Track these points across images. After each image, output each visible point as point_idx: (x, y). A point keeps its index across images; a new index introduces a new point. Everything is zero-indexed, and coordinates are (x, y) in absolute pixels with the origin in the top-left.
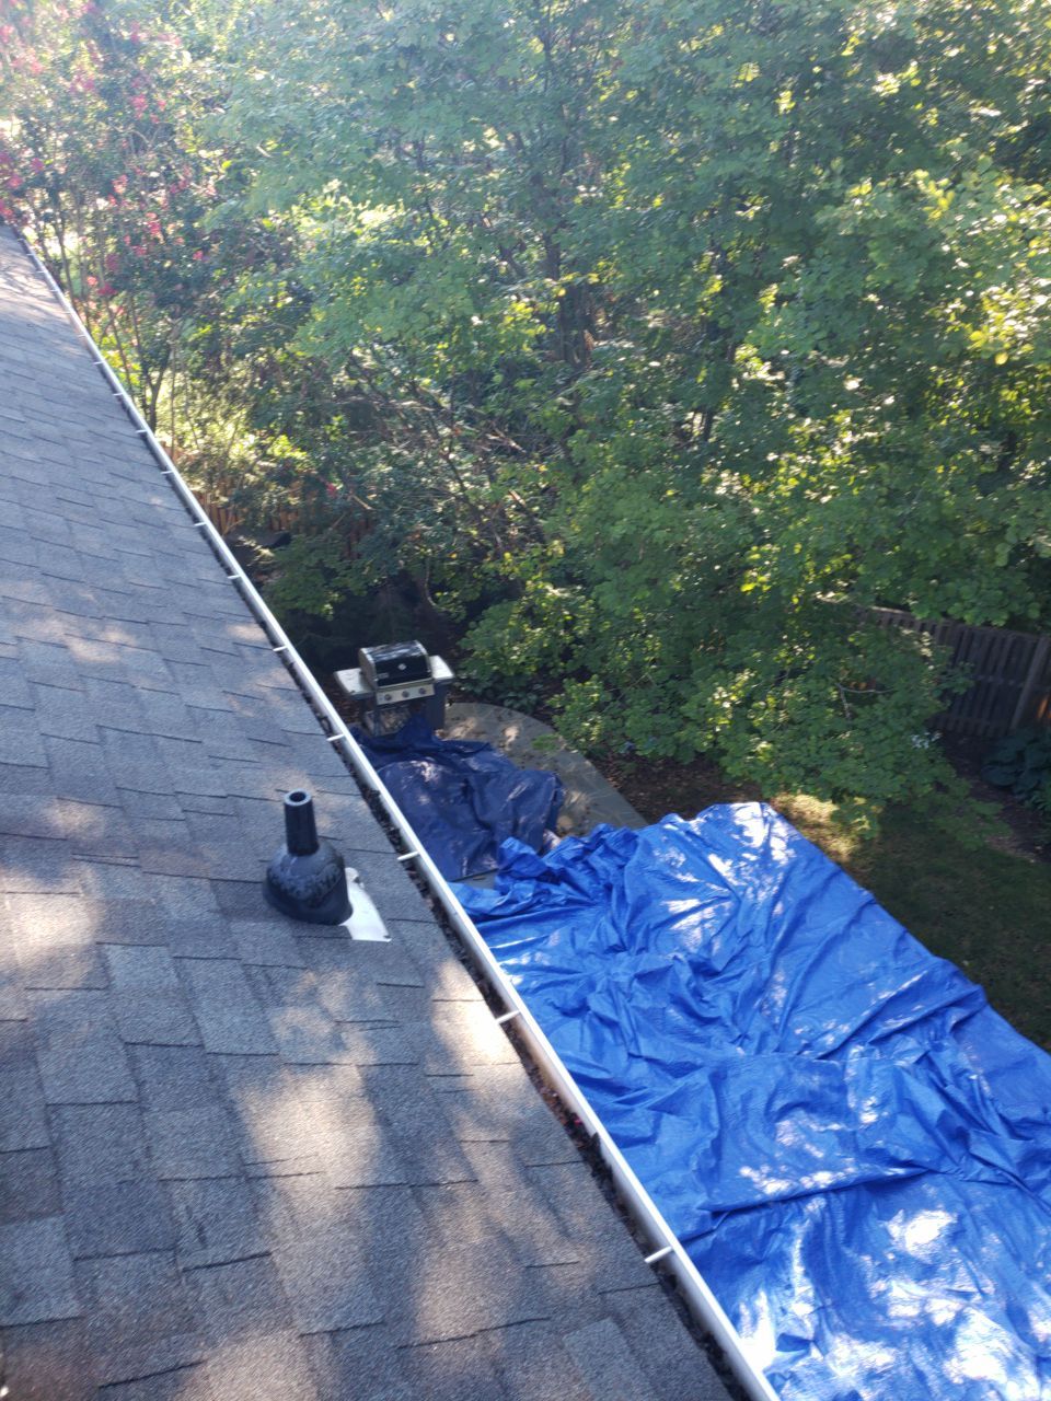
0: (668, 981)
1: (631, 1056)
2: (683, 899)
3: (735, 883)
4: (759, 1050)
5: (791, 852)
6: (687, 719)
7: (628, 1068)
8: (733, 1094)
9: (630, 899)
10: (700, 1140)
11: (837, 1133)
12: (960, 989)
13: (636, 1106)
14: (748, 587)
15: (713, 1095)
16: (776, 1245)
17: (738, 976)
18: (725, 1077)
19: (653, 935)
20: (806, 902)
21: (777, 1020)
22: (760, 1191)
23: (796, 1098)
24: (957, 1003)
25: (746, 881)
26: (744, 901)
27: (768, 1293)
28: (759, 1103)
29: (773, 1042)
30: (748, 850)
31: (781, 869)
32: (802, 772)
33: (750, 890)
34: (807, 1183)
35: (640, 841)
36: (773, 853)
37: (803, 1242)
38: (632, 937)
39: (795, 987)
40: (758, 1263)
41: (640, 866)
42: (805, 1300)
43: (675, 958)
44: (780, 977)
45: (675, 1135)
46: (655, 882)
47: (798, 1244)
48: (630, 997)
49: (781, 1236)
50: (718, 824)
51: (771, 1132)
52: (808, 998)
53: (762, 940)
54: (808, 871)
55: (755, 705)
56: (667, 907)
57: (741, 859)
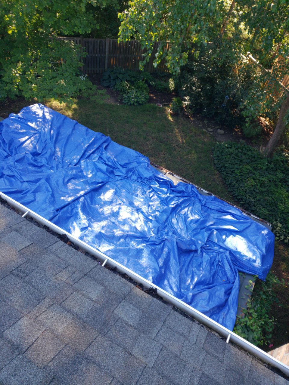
0: (26, 159)
1: (21, 182)
2: (23, 137)
3: (38, 128)
4: (57, 169)
5: (51, 115)
6: (7, 83)
7: (22, 185)
8: (53, 182)
9: (7, 141)
10: (48, 195)
11: (82, 182)
12: (104, 138)
13: (27, 194)
14: (10, 32)
15: (47, 184)
16: (75, 211)
17: (46, 153)
18: (50, 178)
19: (18, 150)
20: (59, 128)
21: (60, 160)
22: (67, 201)
23: (70, 177)
24: (104, 142)
25: (41, 127)
26: (42, 133)
27: (76, 222)
28: (61, 181)
29: (60, 166)
30: (39, 118)
31: (50, 121)
32: (48, 91)
33: (42, 129)
34: (78, 195)
35: (4, 124)
36: (46, 117)
37: (81, 208)
38: (11, 152)
39: (62, 151)
40: (72, 216)
41: (6, 131)
42: (84, 219)
43: (26, 153)
44: (58, 149)
45: (40, 197)
46: (14, 135)
47: (80, 209)
48: (16, 167)
49: (75, 209)
50: (27, 113)
51: (66, 187)
52: (66, 153)
53: (50, 141)
54: (58, 119)
55: (27, 73)
56: (19, 141)
57: (37, 121)
